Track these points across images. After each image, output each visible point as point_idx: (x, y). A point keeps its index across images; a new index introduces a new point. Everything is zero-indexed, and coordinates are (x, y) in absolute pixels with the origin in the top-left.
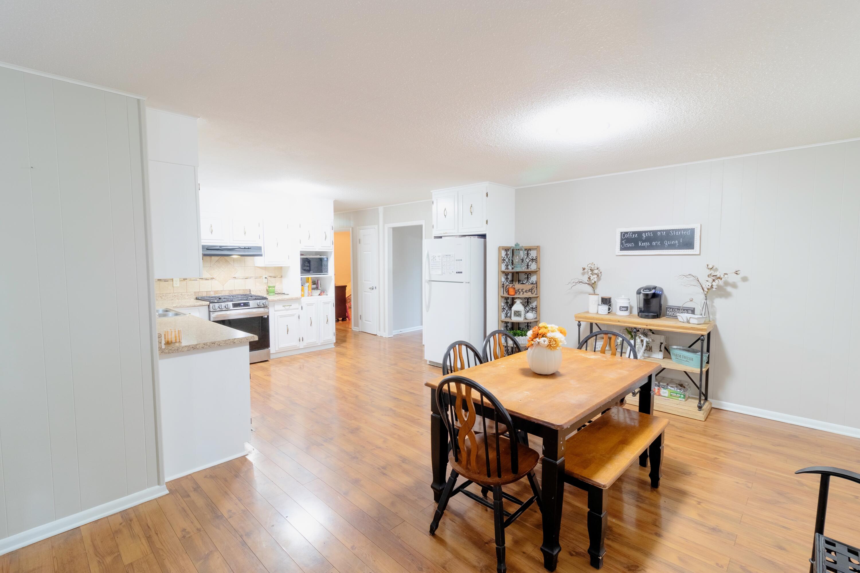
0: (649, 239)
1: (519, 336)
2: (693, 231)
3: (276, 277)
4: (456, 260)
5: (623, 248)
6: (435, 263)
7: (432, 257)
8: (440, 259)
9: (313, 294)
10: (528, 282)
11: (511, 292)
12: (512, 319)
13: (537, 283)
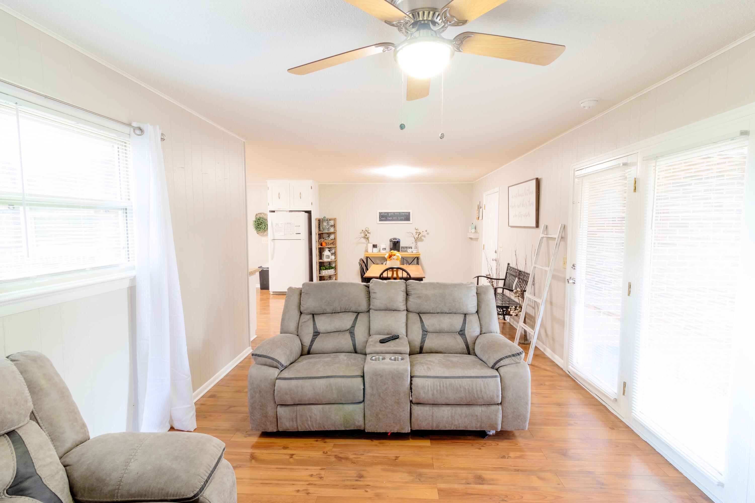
0: (391, 216)
1: (328, 269)
2: (409, 213)
4: (296, 226)
5: (381, 220)
6: (278, 228)
7: (276, 224)
8: (282, 226)
10: (329, 239)
11: (324, 244)
12: (325, 260)
13: (335, 239)
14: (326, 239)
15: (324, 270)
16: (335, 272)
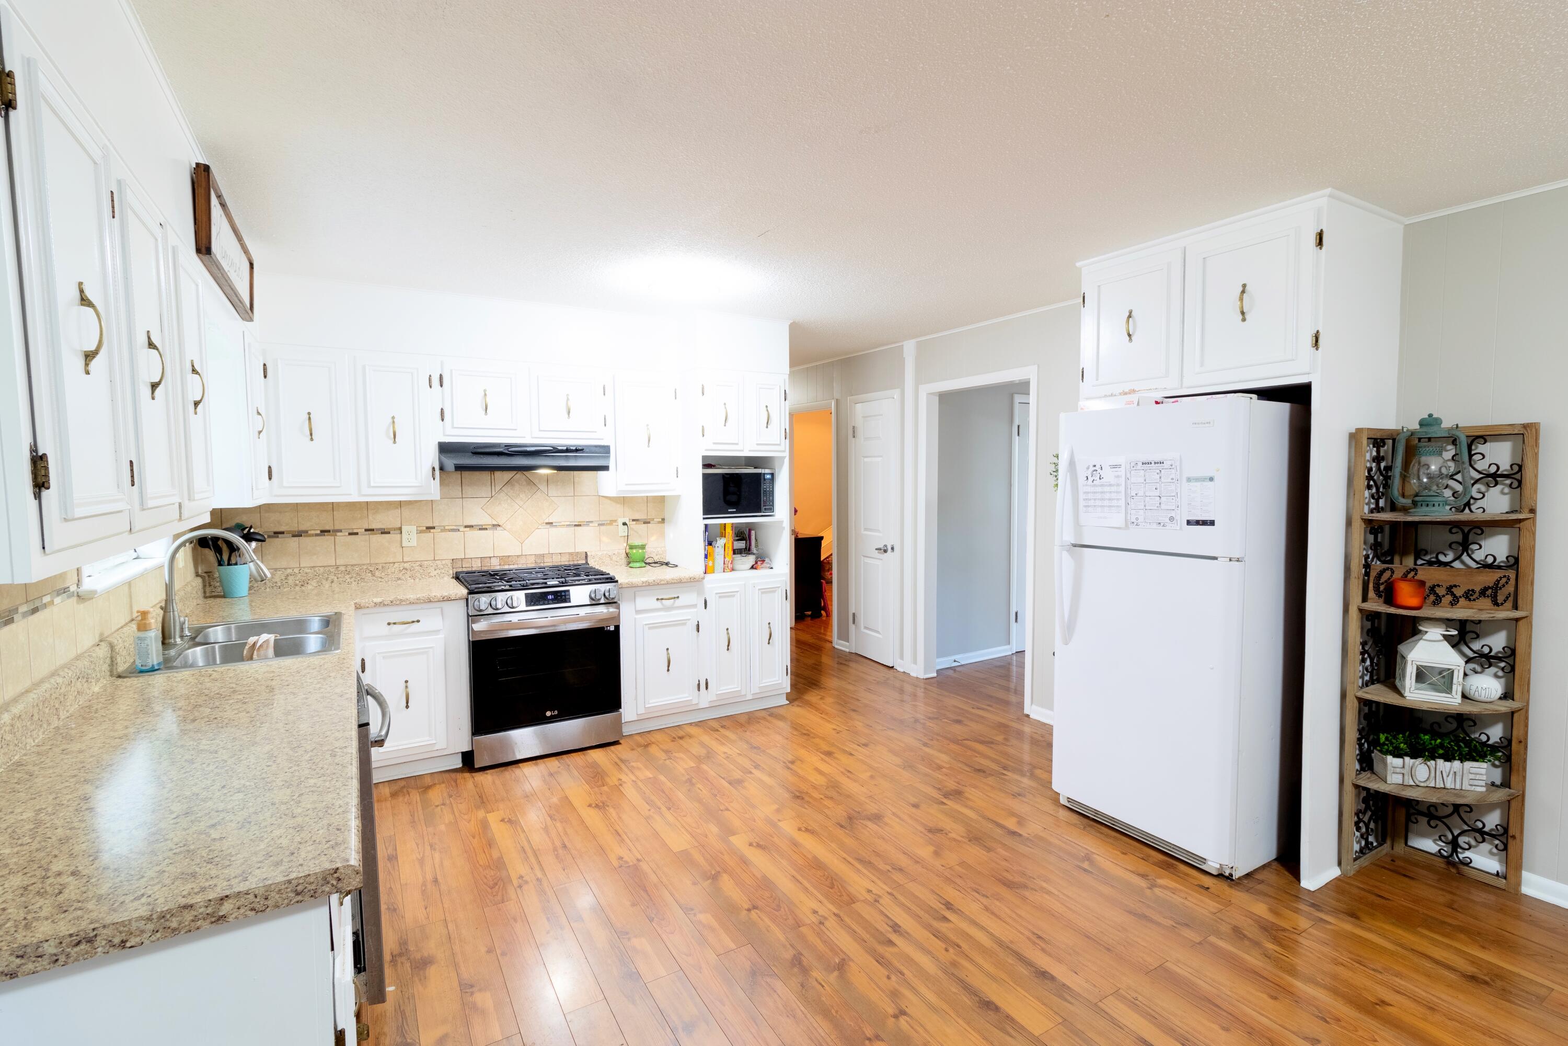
3: (649, 523)
4: (1189, 480)
6: (1099, 489)
7: (1088, 468)
8: (1118, 477)
9: (737, 566)
10: (1465, 557)
11: (1407, 594)
12: (1407, 694)
13: (1514, 562)
14: (1442, 558)
15: (1395, 756)
16: (1506, 784)
